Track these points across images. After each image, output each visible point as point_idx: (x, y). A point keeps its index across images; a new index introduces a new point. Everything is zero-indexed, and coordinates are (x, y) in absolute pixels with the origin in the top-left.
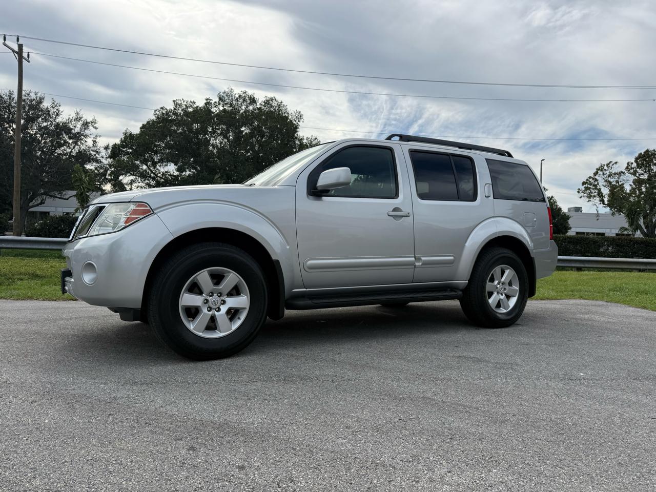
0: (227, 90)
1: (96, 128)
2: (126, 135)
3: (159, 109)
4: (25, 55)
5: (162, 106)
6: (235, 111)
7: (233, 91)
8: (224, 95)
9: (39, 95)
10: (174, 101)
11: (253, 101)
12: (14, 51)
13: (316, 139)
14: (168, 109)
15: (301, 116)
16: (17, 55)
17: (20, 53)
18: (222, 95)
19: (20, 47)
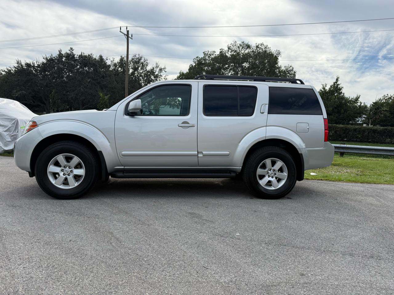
0: (232, 43)
1: (165, 72)
2: (180, 74)
3: (196, 58)
4: (130, 36)
5: (197, 56)
6: (238, 54)
7: (236, 42)
8: (231, 45)
9: (140, 56)
10: (204, 52)
11: (248, 47)
12: (125, 34)
13: (291, 66)
14: (201, 57)
15: (279, 53)
16: (126, 36)
17: (127, 35)
18: (230, 46)
19: (128, 32)
